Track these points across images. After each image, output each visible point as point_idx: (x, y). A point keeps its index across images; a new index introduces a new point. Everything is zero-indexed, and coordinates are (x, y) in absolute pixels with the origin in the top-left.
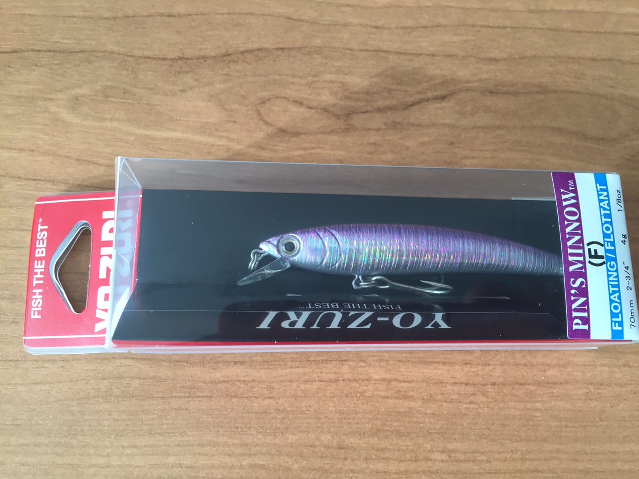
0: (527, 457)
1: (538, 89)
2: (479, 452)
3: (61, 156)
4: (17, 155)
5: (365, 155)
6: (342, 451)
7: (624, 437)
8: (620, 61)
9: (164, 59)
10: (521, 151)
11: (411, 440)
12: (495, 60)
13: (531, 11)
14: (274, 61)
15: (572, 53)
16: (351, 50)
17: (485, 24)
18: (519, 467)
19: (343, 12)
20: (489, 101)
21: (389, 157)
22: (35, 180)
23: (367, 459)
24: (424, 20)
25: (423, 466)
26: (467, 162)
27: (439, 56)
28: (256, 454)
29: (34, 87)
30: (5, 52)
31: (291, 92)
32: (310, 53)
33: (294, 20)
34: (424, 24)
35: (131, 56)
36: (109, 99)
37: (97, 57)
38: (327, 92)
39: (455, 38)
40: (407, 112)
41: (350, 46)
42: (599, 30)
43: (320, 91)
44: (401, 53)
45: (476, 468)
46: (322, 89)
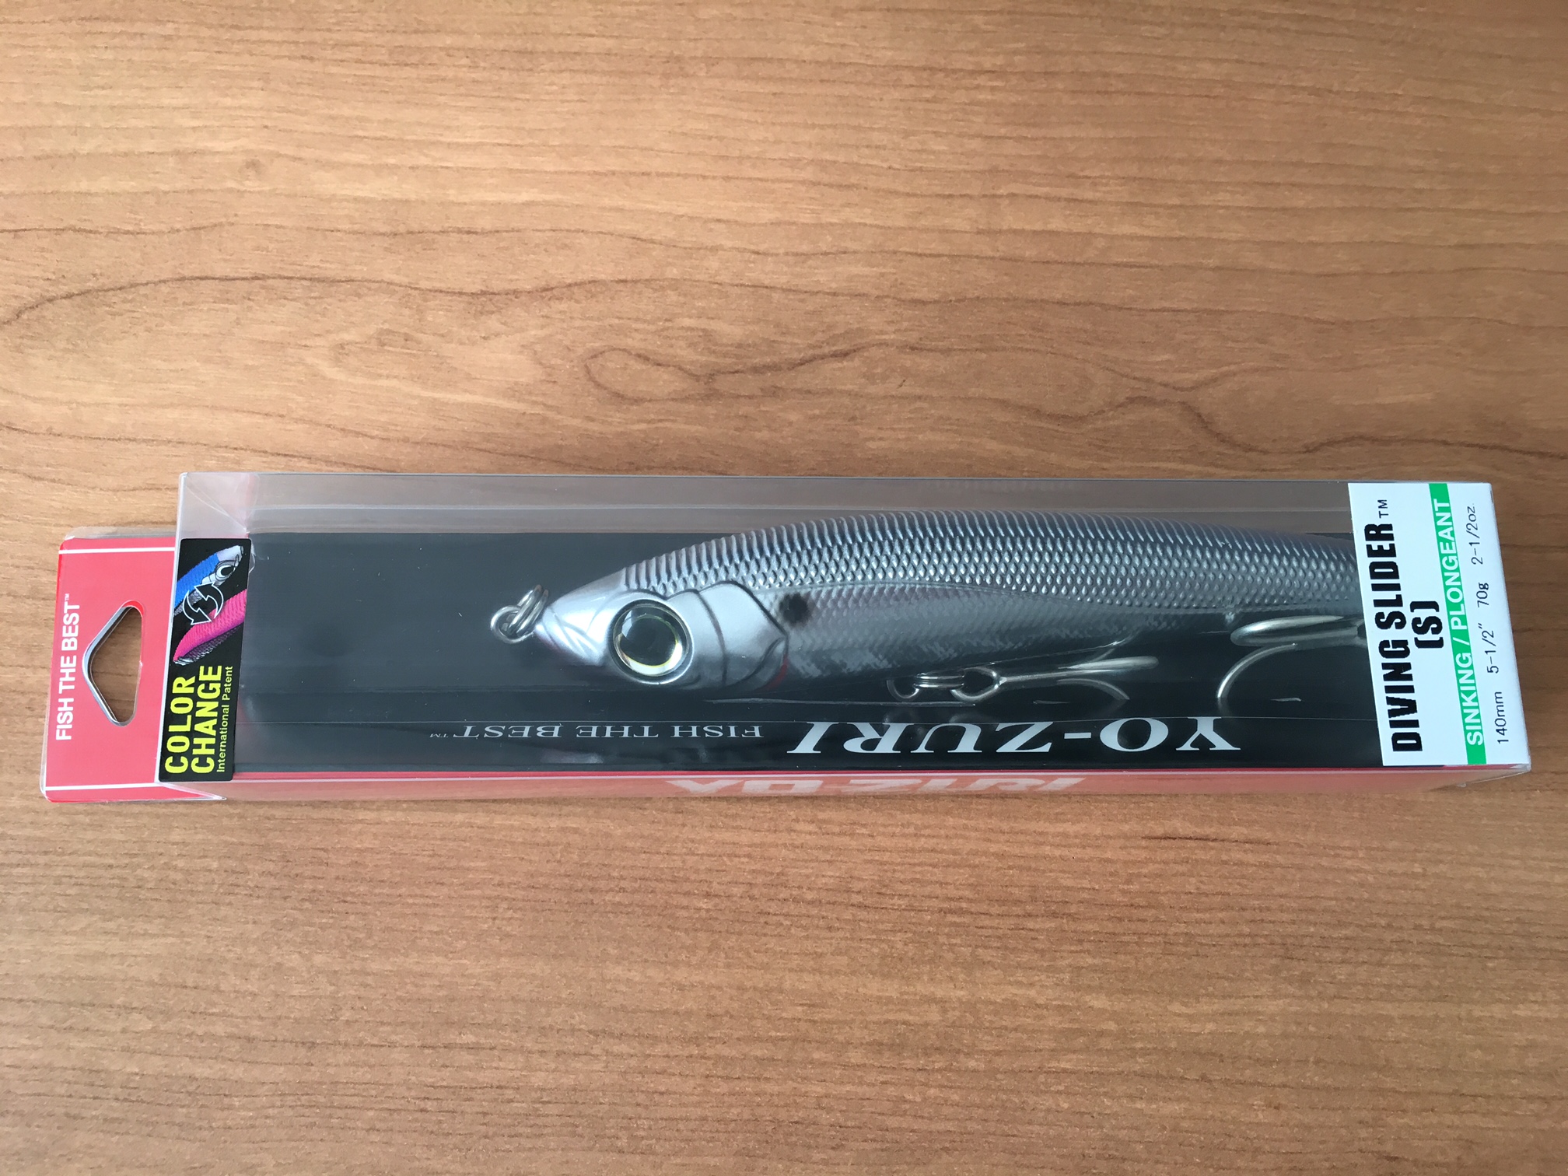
0: (922, 832)
1: (977, 345)
2: (858, 824)
3: (320, 425)
4: (262, 421)
5: (732, 432)
6: (680, 815)
7: (1057, 814)
8: (1102, 305)
9: (461, 294)
10: (947, 430)
11: (770, 805)
12: (924, 303)
13: (979, 232)
14: (612, 298)
15: (1033, 293)
16: (720, 284)
17: (912, 250)
18: (910, 845)
19: (711, 230)
20: (908, 360)
21: (764, 435)
22: (285, 455)
23: (712, 827)
24: (826, 243)
25: (785, 838)
26: (872, 445)
27: (843, 295)
28: (568, 815)
29: (283, 328)
30: (243, 279)
31: (634, 342)
32: (662, 288)
33: (642, 240)
34: (824, 249)
35: (416, 289)
36: (386, 348)
37: (369, 289)
38: (682, 343)
39: (867, 270)
40: (793, 374)
41: (719, 279)
42: (1077, 260)
43: (673, 341)
44: (790, 290)
45: (854, 843)
46: (677, 338)
